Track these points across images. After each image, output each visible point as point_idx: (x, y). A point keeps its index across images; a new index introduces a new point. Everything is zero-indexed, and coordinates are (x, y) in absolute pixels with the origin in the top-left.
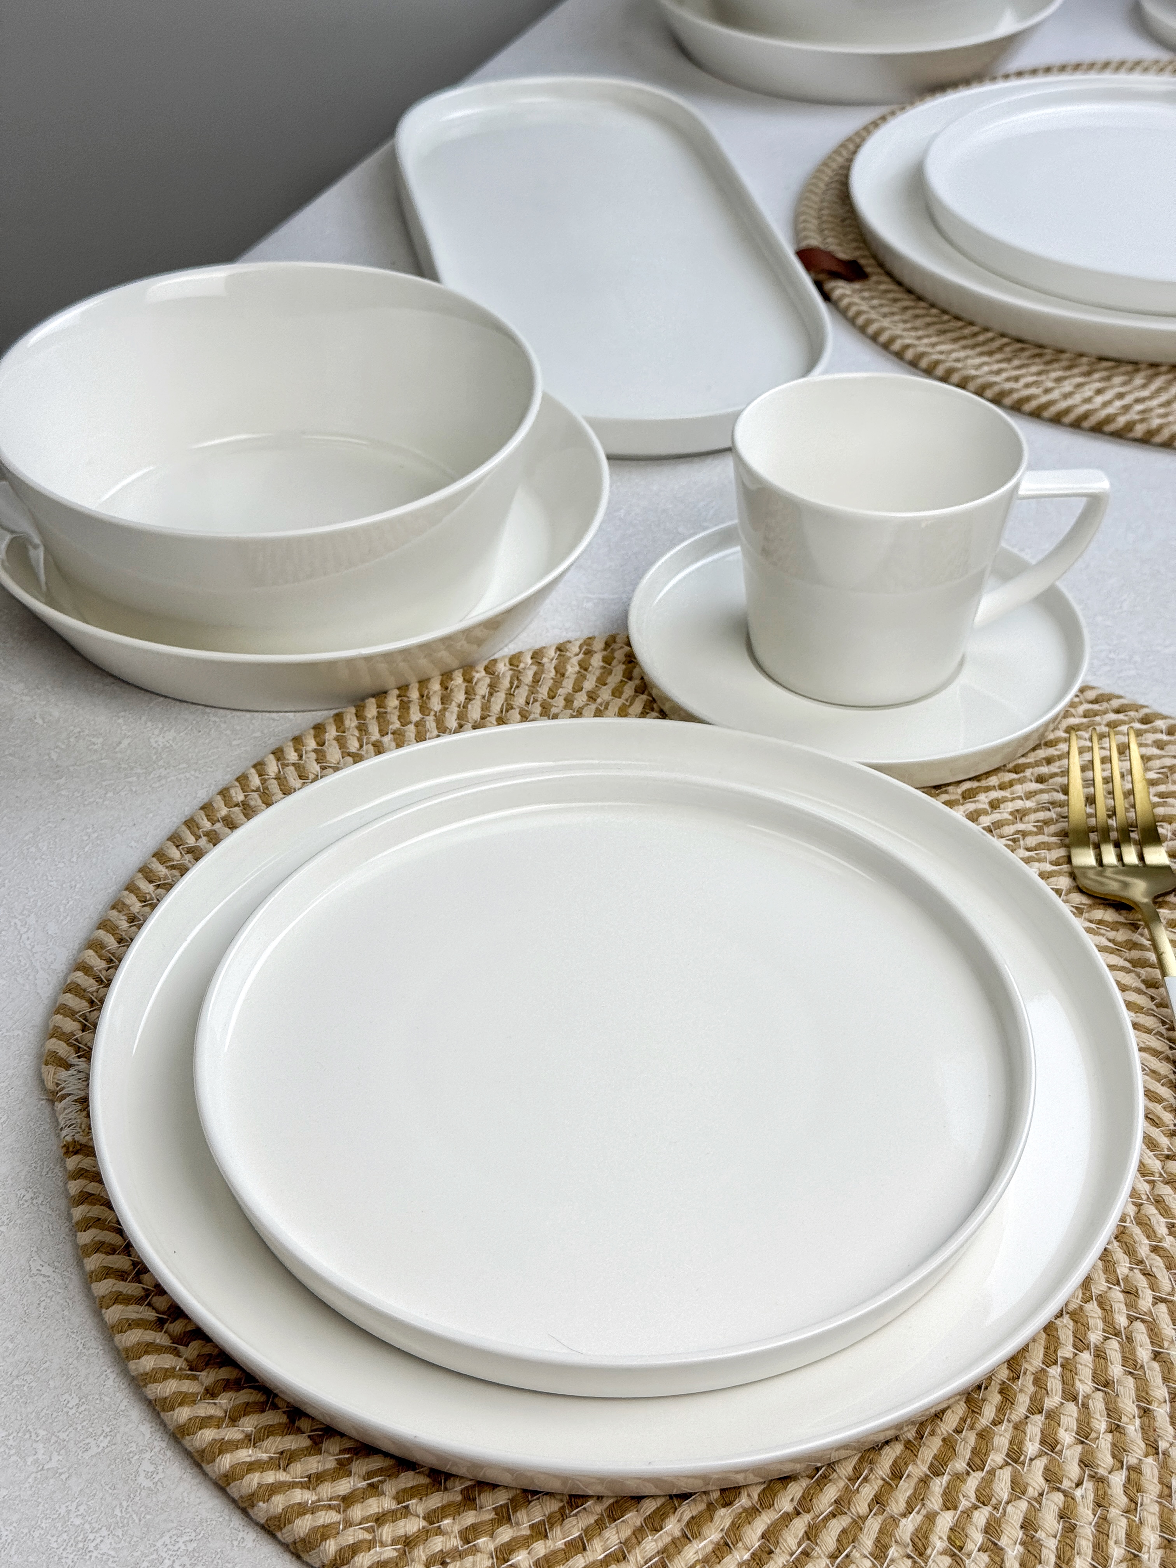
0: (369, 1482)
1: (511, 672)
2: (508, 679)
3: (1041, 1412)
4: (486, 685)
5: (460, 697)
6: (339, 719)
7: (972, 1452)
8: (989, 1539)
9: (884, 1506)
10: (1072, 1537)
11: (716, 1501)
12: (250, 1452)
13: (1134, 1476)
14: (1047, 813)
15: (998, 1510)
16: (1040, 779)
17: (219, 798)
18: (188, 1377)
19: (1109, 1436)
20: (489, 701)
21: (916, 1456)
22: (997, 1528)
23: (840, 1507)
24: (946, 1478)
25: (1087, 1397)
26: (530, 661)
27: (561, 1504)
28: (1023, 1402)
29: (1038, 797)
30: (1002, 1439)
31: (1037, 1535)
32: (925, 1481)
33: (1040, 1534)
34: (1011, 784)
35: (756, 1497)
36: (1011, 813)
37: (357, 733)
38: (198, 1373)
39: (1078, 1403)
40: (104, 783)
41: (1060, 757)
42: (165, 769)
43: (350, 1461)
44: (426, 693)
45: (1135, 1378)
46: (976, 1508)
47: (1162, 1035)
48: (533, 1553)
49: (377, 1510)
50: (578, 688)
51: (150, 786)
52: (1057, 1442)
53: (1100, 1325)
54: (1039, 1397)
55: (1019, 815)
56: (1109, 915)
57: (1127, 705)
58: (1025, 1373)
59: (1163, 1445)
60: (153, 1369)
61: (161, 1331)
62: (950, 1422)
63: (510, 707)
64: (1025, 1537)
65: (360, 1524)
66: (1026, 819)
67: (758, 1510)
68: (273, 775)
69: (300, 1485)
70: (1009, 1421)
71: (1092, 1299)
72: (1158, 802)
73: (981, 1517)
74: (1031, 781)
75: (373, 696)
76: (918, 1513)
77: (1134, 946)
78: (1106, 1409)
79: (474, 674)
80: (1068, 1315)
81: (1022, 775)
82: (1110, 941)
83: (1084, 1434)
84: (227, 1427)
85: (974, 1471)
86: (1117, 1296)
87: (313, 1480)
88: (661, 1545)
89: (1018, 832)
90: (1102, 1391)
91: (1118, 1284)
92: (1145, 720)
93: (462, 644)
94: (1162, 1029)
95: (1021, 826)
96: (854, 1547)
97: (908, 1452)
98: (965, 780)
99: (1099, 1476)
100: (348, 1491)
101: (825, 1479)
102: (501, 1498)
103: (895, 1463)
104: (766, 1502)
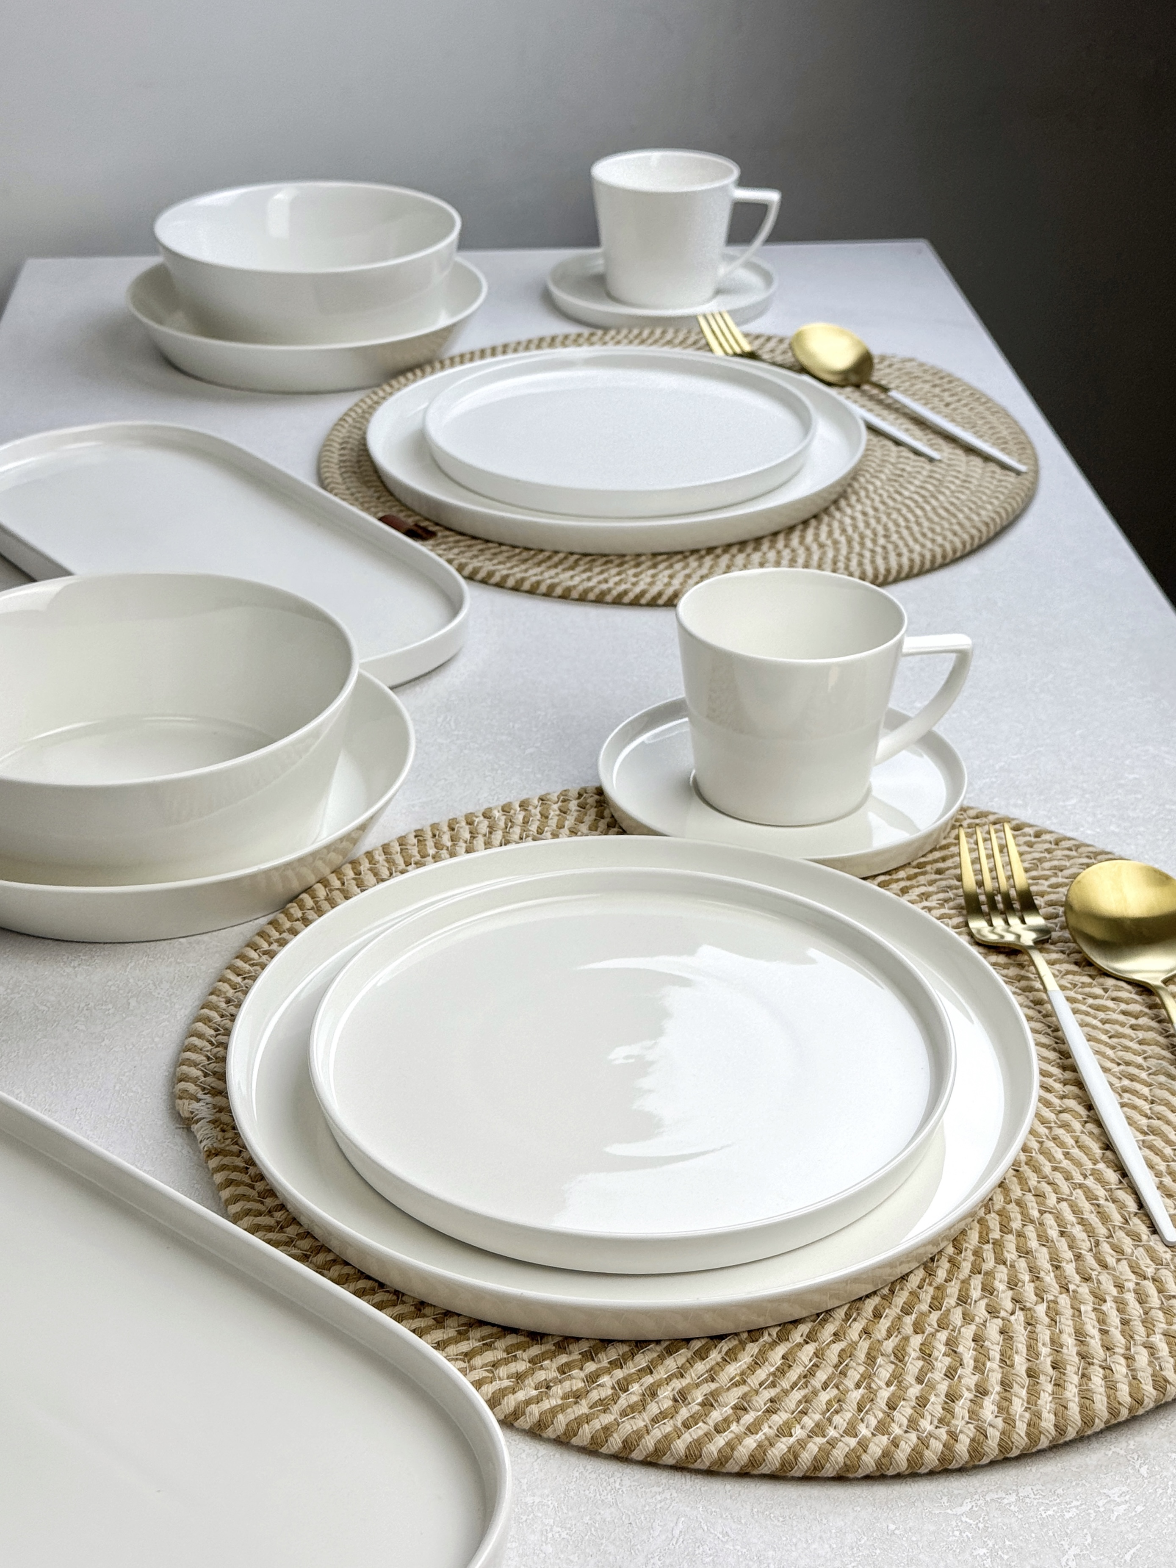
0: (483, 1342)
2: (503, 820)
3: (980, 1273)
7: (932, 1299)
8: (950, 1348)
9: (870, 1334)
10: (1011, 1343)
11: (745, 1338)
13: (1052, 1306)
14: (945, 894)
15: (955, 1331)
16: (939, 872)
19: (1032, 1284)
21: (891, 1303)
22: (955, 1342)
23: (838, 1337)
24: (914, 1316)
25: (1013, 1261)
26: (518, 808)
27: (631, 1347)
28: (966, 1267)
29: (938, 883)
30: (953, 1289)
31: (985, 1344)
32: (898, 1318)
33: (987, 1344)
34: (916, 876)
36: (918, 896)
39: (1006, 1265)
43: (466, 1331)
45: (1048, 1248)
46: (938, 1331)
47: (1048, 1035)
48: (613, 1376)
49: (492, 1359)
52: (994, 1290)
53: (1019, 1217)
54: (977, 1264)
55: (924, 896)
56: (1001, 959)
57: (1000, 819)
58: (966, 1250)
59: (1072, 1287)
62: (914, 1281)
63: (509, 836)
64: (976, 1346)
65: (482, 1368)
66: (930, 898)
67: (777, 1342)
70: (957, 1279)
72: (1032, 883)
73: (943, 1336)
74: (932, 873)
76: (896, 1337)
78: (1028, 1267)
81: (923, 870)
82: (1007, 976)
83: (1013, 1283)
85: (934, 1310)
86: (1029, 1198)
88: (708, 1367)
90: (1025, 1257)
91: (1030, 1191)
92: (1017, 828)
94: (1048, 1031)
96: (851, 1359)
97: (884, 1301)
98: (879, 875)
99: (1026, 1307)
100: (469, 1349)
101: (825, 1320)
102: (585, 1346)
103: (876, 1308)
104: (783, 1337)
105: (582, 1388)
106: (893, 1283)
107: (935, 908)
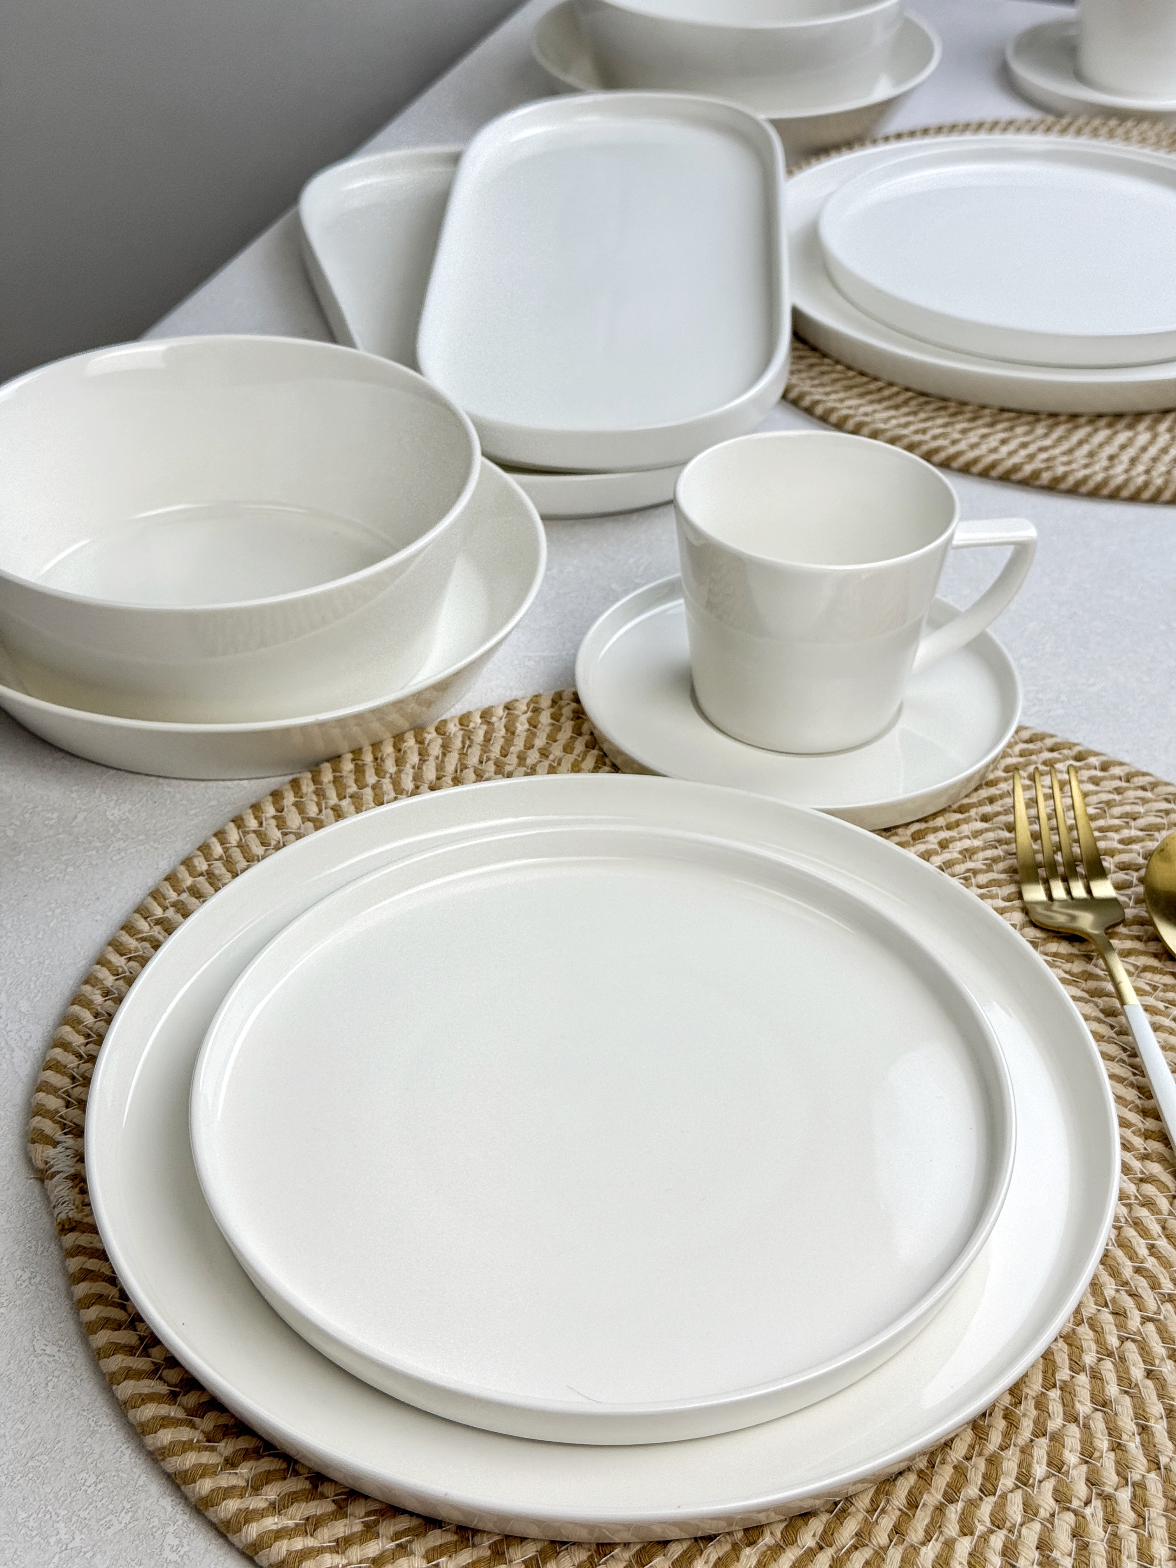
0: (398, 1542)
1: (462, 732)
2: (460, 739)
3: (1044, 1435)
4: (439, 746)
5: (414, 759)
6: (295, 784)
7: (983, 1477)
8: (1007, 1561)
9: (904, 1535)
10: (1087, 1554)
11: (741, 1540)
12: (276, 1520)
13: (1139, 1492)
14: (995, 851)
15: (1013, 1533)
16: (985, 818)
17: (183, 868)
18: (206, 1449)
19: (1112, 1455)
20: (443, 761)
21: (930, 1485)
22: (1014, 1550)
23: (861, 1539)
24: (960, 1505)
25: (1087, 1417)
26: (479, 721)
27: (590, 1553)
28: (1027, 1427)
30: (1010, 1464)
31: (1053, 1555)
32: (940, 1509)
33: (1056, 1554)
34: (957, 824)
35: (779, 1535)
36: (961, 852)
37: (315, 798)
38: (216, 1444)
39: (1079, 1423)
40: (64, 858)
41: (1002, 796)
42: (125, 842)
43: (376, 1522)
44: (379, 755)
45: (1132, 1397)
46: (992, 1532)
47: (1124, 1062)
50: (529, 746)
51: (111, 859)
52: (1063, 1463)
53: (1094, 1347)
54: (1042, 1421)
55: (968, 854)
56: (1063, 948)
57: (1060, 744)
58: (1026, 1398)
59: (1164, 1460)
60: (171, 1442)
61: (175, 1404)
62: (960, 1450)
63: (464, 767)
64: (1041, 1557)
66: (975, 857)
67: (782, 1547)
68: (234, 843)
69: (328, 1550)
70: (1015, 1445)
71: (1084, 1322)
72: (1100, 837)
73: (997, 1541)
74: (977, 820)
75: (328, 761)
76: (937, 1540)
77: (1089, 976)
78: (1107, 1428)
79: (426, 735)
80: (1063, 1340)
81: (967, 815)
82: (1066, 972)
83: (1088, 1454)
84: (250, 1495)
85: (986, 1496)
86: (1106, 1318)
87: (342, 1544)
89: (968, 870)
90: (1101, 1410)
91: (1106, 1305)
92: (1079, 757)
93: (413, 707)
94: (1124, 1056)
95: (970, 865)
97: (921, 1482)
98: (913, 822)
99: (1105, 1493)
100: (377, 1553)
101: (844, 1513)
102: (530, 1551)
103: (910, 1493)
104: (789, 1538)
106: (932, 1452)
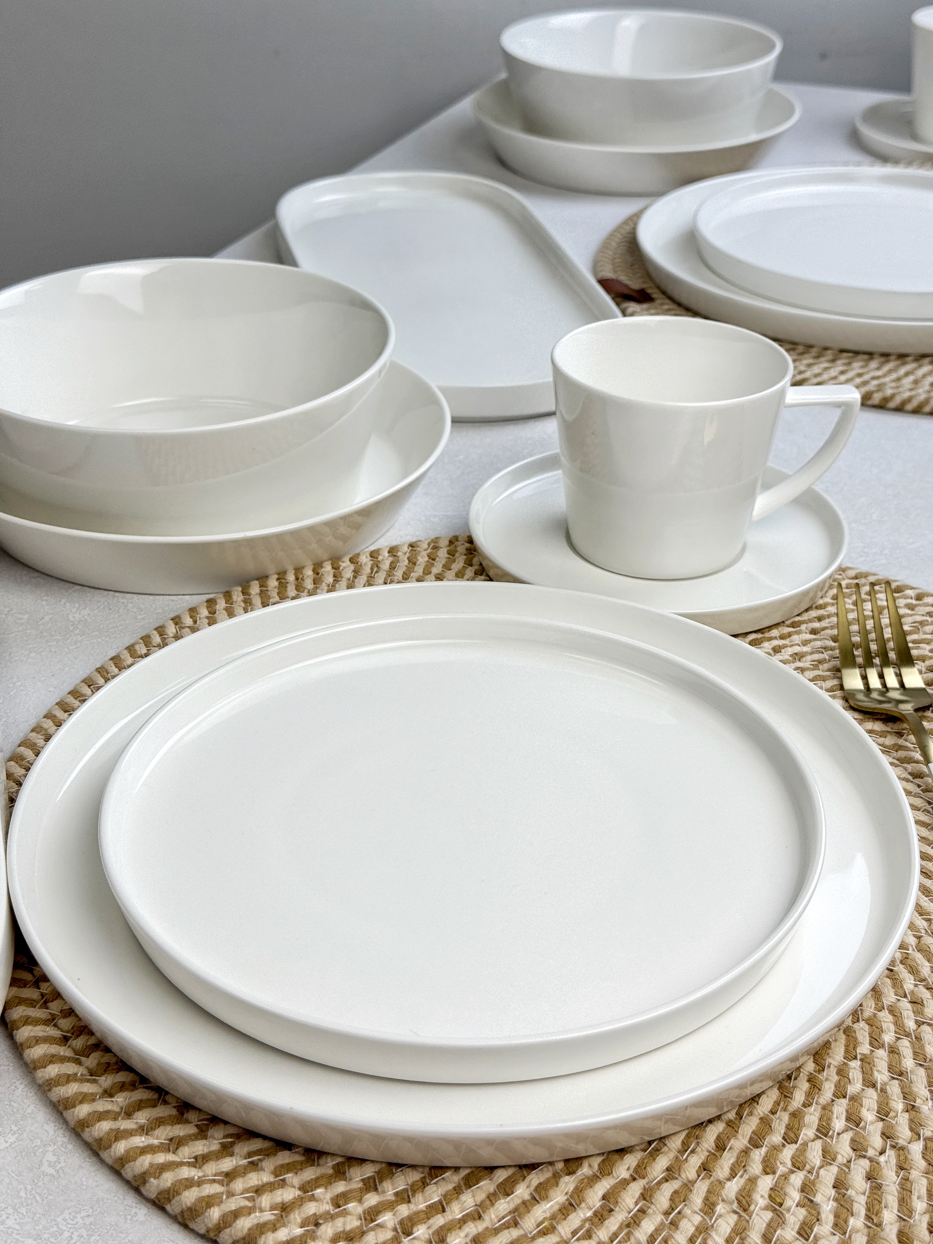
0: (250, 1160)
1: (371, 562)
2: (370, 566)
3: (845, 1097)
4: (350, 571)
5: (330, 579)
6: (228, 595)
7: (787, 1128)
8: (805, 1197)
9: (711, 1172)
10: (879, 1193)
11: (561, 1170)
12: (143, 1139)
13: (930, 1144)
14: (821, 654)
15: (812, 1174)
16: (814, 632)
17: (125, 651)
18: (88, 1081)
19: (906, 1115)
20: (353, 582)
21: (737, 1132)
22: (812, 1187)
23: (671, 1173)
24: (764, 1150)
25: (885, 1084)
26: (387, 554)
27: (422, 1175)
28: (829, 1089)
29: (812, 643)
30: (812, 1117)
31: (848, 1193)
32: (746, 1152)
33: (850, 1192)
34: (789, 635)
35: (596, 1166)
36: (792, 655)
38: (97, 1078)
39: (877, 1089)
43: (232, 1144)
45: (926, 1069)
46: (792, 1172)
47: (928, 812)
48: (398, 1214)
49: (256, 1183)
51: (68, 648)
52: (861, 1120)
53: (892, 1028)
54: (842, 1084)
55: (798, 656)
56: (879, 726)
57: (880, 580)
58: (829, 1067)
60: (58, 1075)
61: (65, 1045)
62: (765, 1105)
64: (837, 1195)
65: (242, 1194)
66: (804, 659)
67: (598, 1177)
68: (171, 635)
69: (187, 1164)
70: (817, 1104)
71: (884, 1009)
72: (913, 647)
73: (797, 1179)
76: (741, 1176)
77: (900, 748)
78: (902, 1093)
79: (341, 563)
80: (864, 1022)
82: (883, 745)
83: (883, 1113)
84: (122, 1119)
85: (789, 1144)
86: (905, 1005)
87: (200, 1160)
88: (512, 1206)
90: (897, 1079)
92: (897, 590)
94: (929, 808)
95: (799, 665)
96: (685, 1205)
97: (730, 1129)
99: (899, 1146)
100: (231, 1168)
101: (657, 1150)
102: (369, 1171)
103: (719, 1138)
104: (605, 1170)
105: (357, 1227)
106: (741, 1105)
107: (808, 669)
